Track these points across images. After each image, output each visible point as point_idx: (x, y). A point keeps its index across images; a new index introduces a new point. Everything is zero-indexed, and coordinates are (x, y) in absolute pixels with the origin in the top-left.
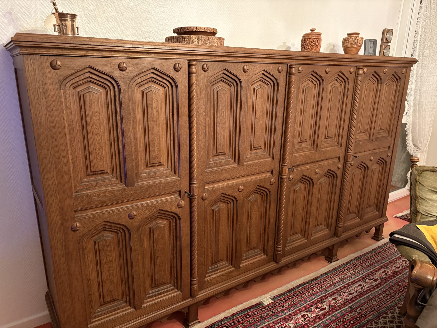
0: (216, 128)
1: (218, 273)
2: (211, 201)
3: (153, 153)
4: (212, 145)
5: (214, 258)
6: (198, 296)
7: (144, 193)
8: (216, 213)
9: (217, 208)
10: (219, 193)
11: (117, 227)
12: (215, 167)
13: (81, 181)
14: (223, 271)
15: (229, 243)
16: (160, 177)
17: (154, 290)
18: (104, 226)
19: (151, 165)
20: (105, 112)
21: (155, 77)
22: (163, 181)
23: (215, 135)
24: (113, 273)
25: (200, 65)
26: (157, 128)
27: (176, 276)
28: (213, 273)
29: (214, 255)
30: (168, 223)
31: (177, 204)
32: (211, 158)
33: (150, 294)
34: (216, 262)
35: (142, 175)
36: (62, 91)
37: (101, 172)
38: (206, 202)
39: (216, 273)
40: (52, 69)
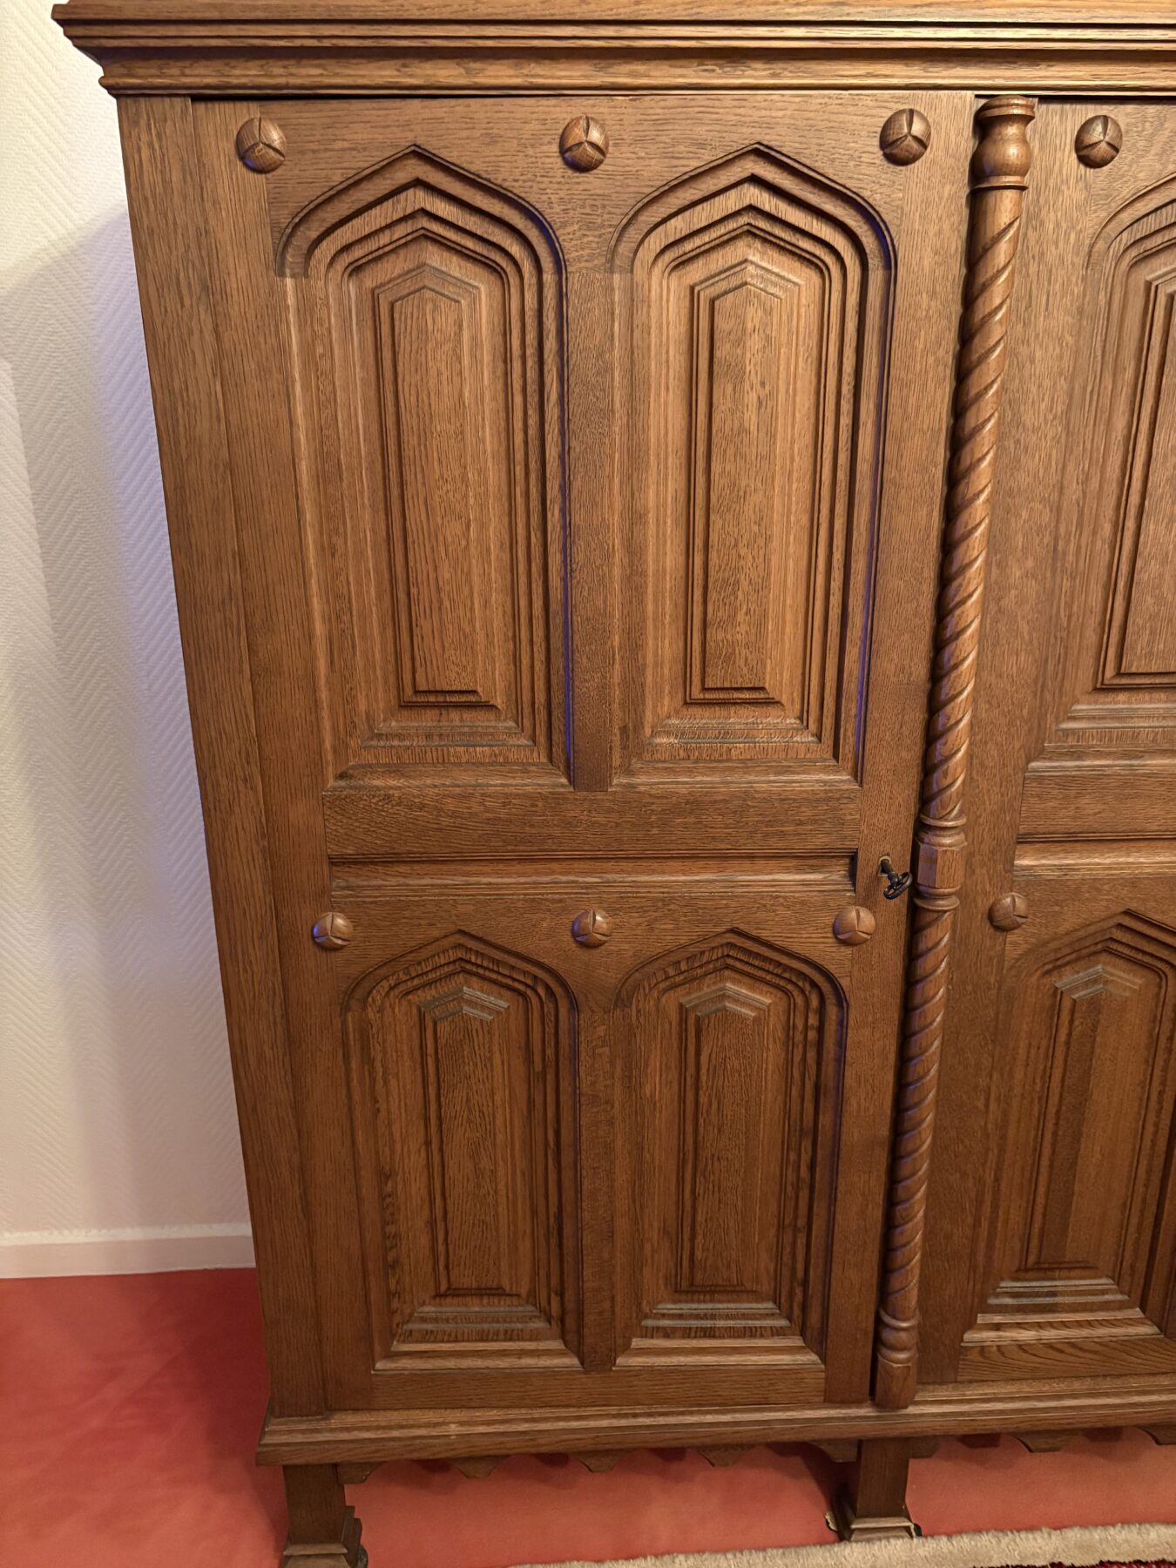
0: (1131, 524)
1: (1051, 1325)
2: (1045, 944)
3: (720, 635)
4: (1093, 622)
5: (1035, 1242)
6: (911, 1410)
7: (655, 831)
8: (1073, 1012)
9: (1086, 984)
10: (1100, 908)
11: (525, 973)
12: (1099, 755)
13: (371, 728)
14: (1079, 1324)
15: (1140, 1190)
16: (747, 765)
17: (685, 1307)
18: (460, 954)
19: (709, 696)
20: (494, 398)
21: (767, 208)
22: (765, 786)
23: (1124, 568)
24: (494, 1172)
25: (1063, 123)
26: (756, 499)
27: (800, 1274)
28: (1019, 1318)
29: (1037, 1226)
30: (783, 1005)
31: (829, 920)
32: (1077, 702)
33: (664, 1316)
34: (1046, 1268)
35: (658, 740)
36: (289, 282)
37: (464, 699)
38: (1015, 944)
39: (1039, 1326)
40: (244, 170)
